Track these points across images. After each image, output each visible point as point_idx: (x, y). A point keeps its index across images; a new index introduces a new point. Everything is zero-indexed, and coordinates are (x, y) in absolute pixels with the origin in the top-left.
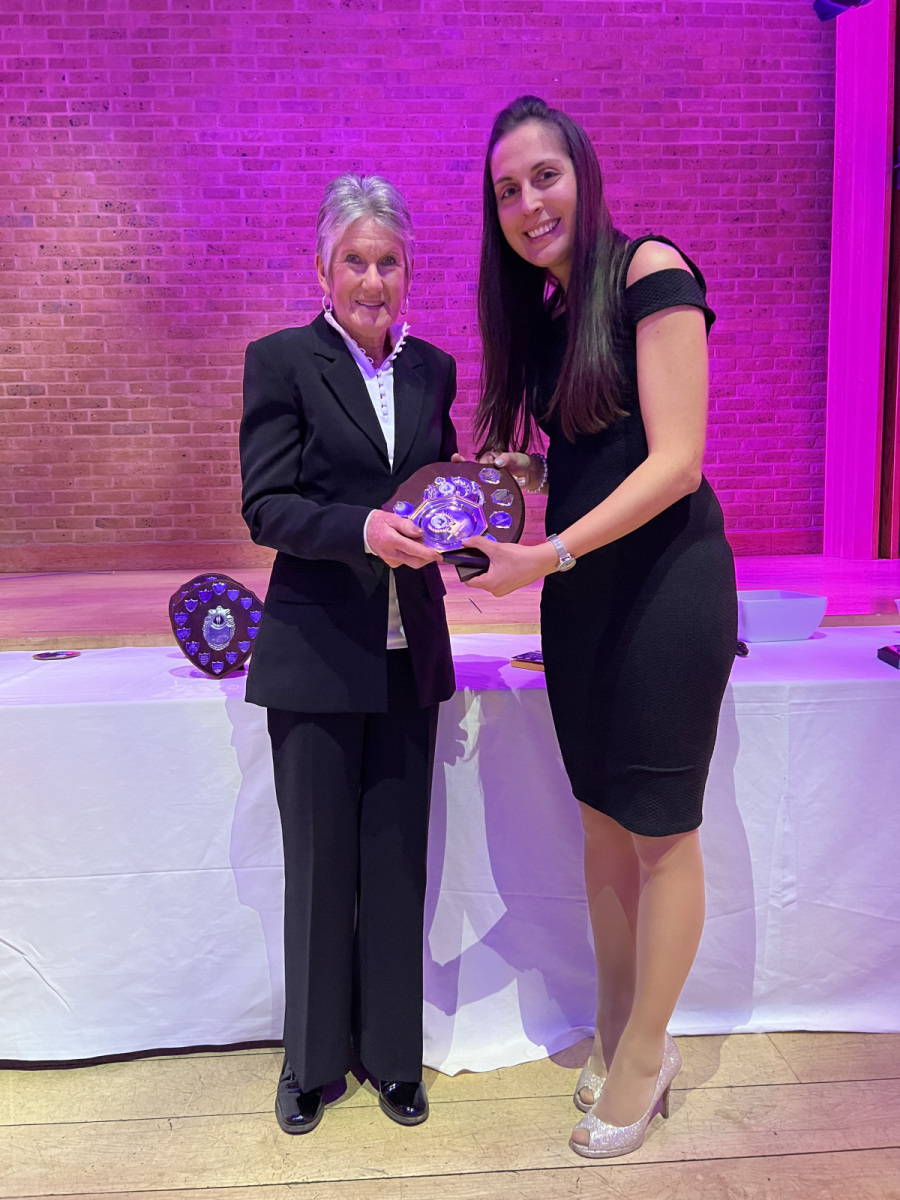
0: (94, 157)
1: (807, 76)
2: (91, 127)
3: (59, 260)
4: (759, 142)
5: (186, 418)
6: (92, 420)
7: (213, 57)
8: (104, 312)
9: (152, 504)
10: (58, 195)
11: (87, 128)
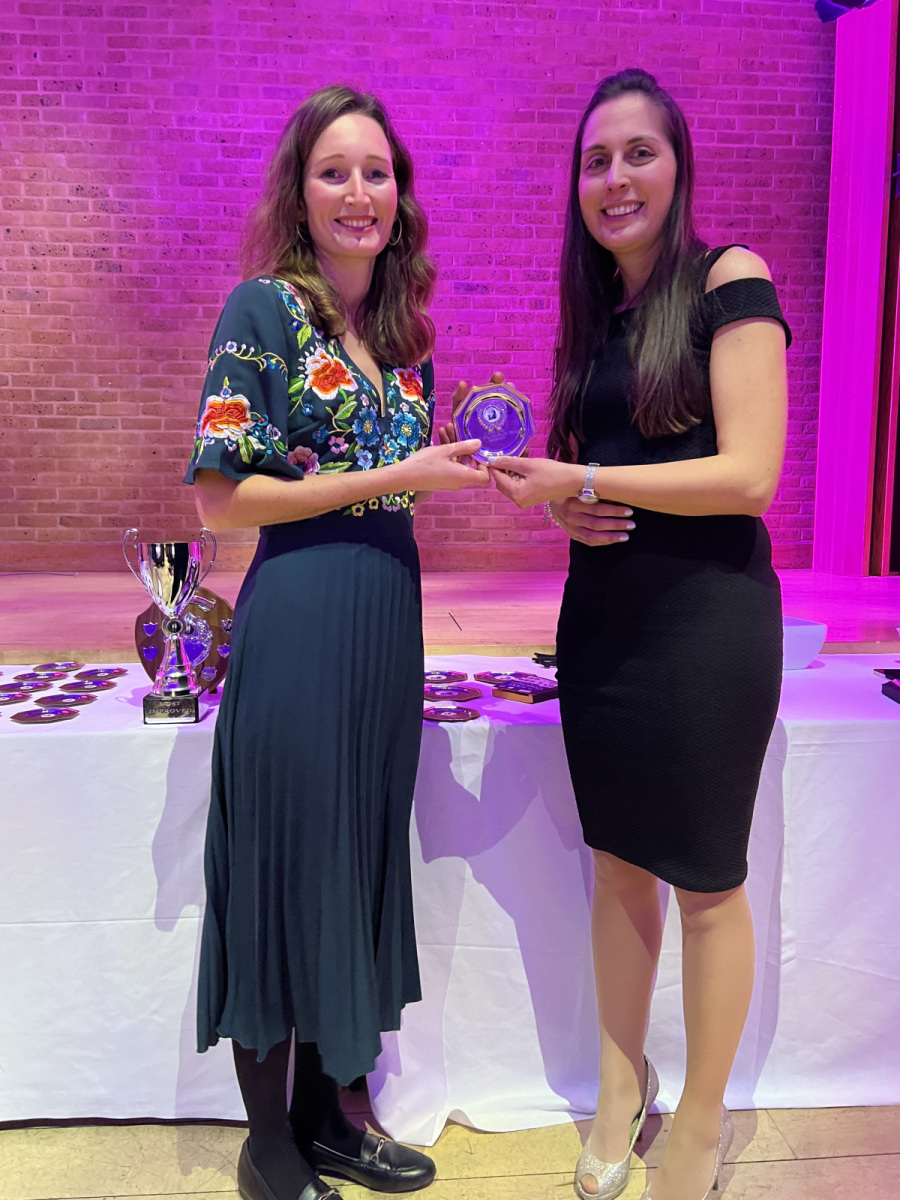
0: (65, 138)
1: (805, 80)
2: (63, 107)
3: (26, 245)
4: (755, 145)
5: (157, 414)
6: (58, 414)
7: (193, 39)
8: (72, 301)
9: (119, 503)
10: (26, 177)
11: (58, 108)
